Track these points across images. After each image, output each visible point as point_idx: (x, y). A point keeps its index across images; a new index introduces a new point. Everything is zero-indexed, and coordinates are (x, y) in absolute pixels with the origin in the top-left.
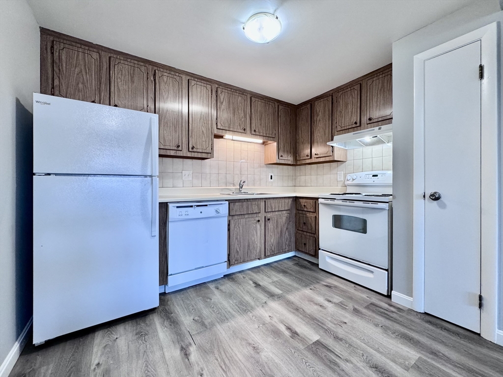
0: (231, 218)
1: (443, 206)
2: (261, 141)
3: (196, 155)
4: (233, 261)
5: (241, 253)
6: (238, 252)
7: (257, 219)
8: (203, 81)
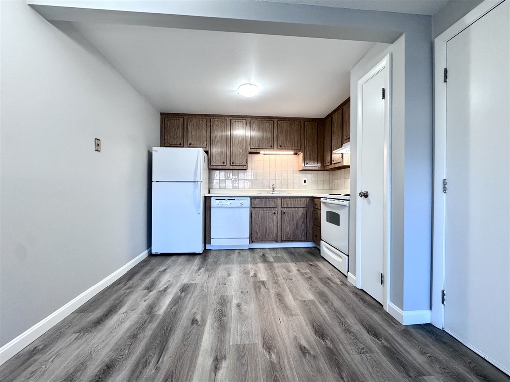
0: (253, 209)
1: (369, 203)
2: (292, 152)
3: (235, 167)
4: (254, 239)
5: (260, 234)
6: (257, 233)
7: (274, 212)
8: (240, 119)
